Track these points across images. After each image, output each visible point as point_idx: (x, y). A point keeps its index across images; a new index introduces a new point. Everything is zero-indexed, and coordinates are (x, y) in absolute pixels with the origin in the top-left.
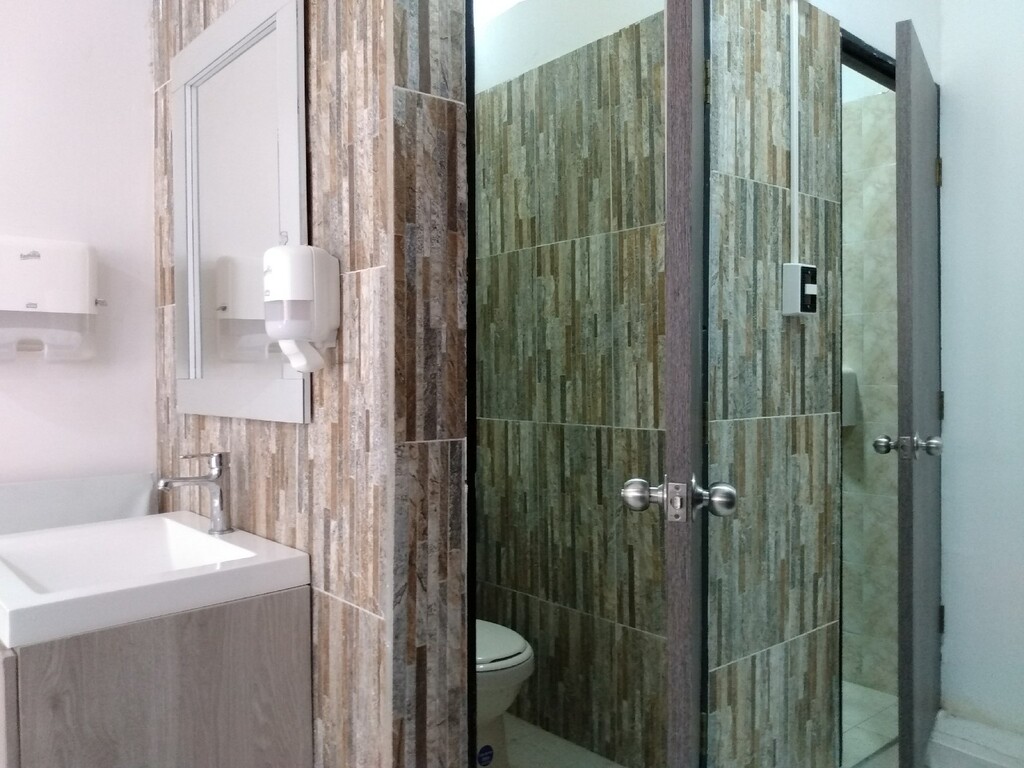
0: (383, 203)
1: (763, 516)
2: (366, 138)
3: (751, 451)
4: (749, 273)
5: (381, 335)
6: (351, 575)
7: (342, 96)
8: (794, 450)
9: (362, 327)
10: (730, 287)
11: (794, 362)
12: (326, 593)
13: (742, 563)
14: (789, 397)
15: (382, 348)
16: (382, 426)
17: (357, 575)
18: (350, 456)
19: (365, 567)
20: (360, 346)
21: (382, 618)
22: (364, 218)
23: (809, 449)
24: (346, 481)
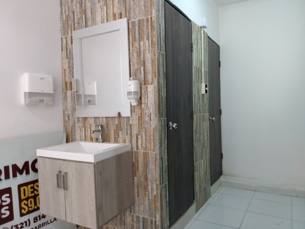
0: (155, 73)
1: (200, 134)
2: (149, 60)
3: (198, 121)
4: (197, 85)
5: (154, 98)
6: (146, 146)
7: (141, 50)
8: (203, 121)
9: (148, 96)
10: (195, 88)
11: (203, 104)
12: (137, 151)
13: (198, 143)
14: (203, 110)
15: (155, 100)
16: (155, 116)
17: (148, 145)
18: (145, 122)
19: (150, 143)
20: (147, 100)
21: (156, 152)
22: (149, 75)
23: (205, 121)
24: (144, 127)
